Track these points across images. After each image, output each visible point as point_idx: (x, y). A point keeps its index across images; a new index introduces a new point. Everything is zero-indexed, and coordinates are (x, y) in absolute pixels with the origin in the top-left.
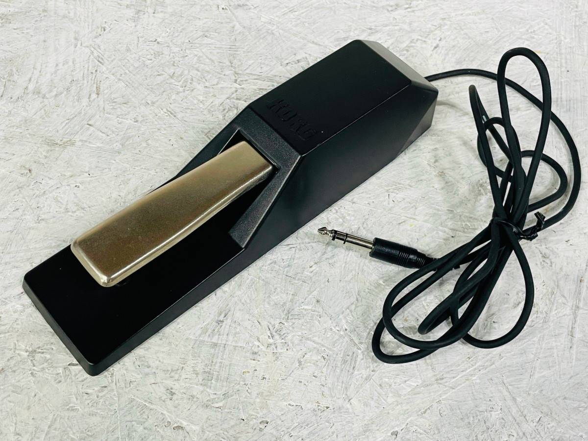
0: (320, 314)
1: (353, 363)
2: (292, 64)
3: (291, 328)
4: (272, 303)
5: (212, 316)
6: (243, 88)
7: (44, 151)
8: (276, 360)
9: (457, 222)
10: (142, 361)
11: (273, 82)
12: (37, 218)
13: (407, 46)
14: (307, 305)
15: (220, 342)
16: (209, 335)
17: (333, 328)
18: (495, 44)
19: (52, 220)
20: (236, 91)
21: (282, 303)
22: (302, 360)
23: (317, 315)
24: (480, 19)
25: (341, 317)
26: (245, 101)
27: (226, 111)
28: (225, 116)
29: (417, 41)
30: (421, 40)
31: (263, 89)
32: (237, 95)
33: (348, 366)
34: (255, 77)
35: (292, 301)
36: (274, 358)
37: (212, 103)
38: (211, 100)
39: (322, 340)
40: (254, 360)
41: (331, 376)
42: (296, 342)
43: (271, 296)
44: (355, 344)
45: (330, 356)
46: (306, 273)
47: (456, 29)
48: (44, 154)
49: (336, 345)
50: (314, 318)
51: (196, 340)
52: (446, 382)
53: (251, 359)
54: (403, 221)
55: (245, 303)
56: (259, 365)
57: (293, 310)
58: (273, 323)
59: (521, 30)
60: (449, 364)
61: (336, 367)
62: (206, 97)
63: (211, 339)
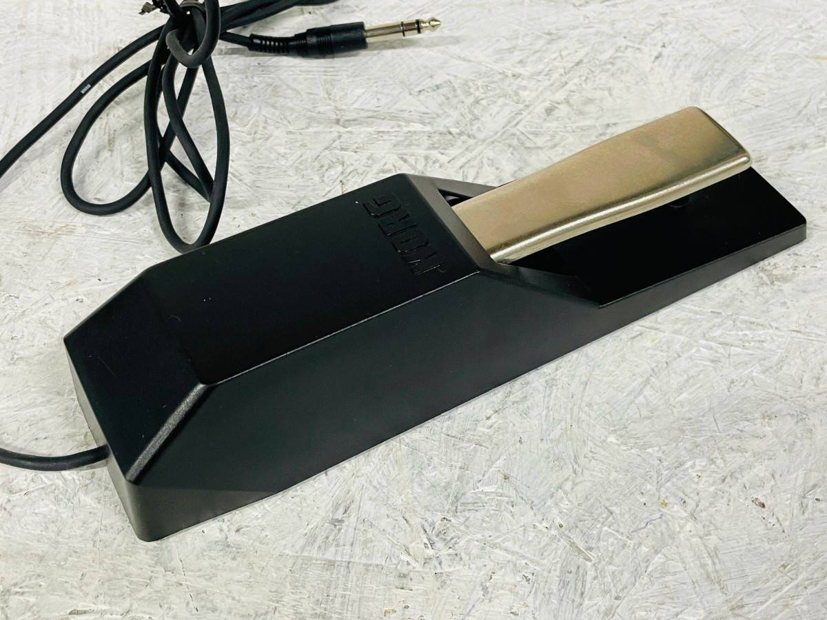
0: (512, 499)
1: (580, 585)
2: (428, 92)
3: (463, 528)
4: (426, 484)
5: (322, 513)
6: (351, 132)
7: (21, 245)
8: (442, 587)
9: (729, 331)
10: (202, 599)
11: (399, 120)
12: (11, 357)
13: (610, 58)
14: (488, 485)
15: (339, 558)
16: (320, 547)
17: (537, 524)
18: (751, 49)
19: (36, 358)
20: (340, 137)
21: (443, 484)
22: (488, 584)
23: (507, 503)
24: (723, 12)
25: (550, 502)
26: (356, 152)
27: (325, 168)
28: (323, 176)
29: (626, 49)
30: (633, 47)
31: (383, 132)
32: (341, 142)
33: (572, 592)
34: (370, 114)
35: (460, 478)
36: (438, 584)
37: (301, 156)
38: (299, 153)
39: (521, 547)
40: (402, 588)
41: (542, 611)
42: (475, 551)
43: (423, 472)
44: (580, 552)
45: (537, 576)
46: (482, 429)
47: (686, 28)
48: (23, 249)
49: (546, 554)
50: (503, 508)
51: (297, 557)
52: (750, 612)
53: (397, 588)
54: (638, 333)
55: (378, 486)
56: (412, 597)
57: (462, 495)
58: (430, 520)
59: (790, 27)
60: (750, 579)
61: (550, 594)
62: (290, 149)
63: (323, 554)
